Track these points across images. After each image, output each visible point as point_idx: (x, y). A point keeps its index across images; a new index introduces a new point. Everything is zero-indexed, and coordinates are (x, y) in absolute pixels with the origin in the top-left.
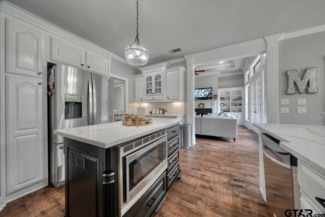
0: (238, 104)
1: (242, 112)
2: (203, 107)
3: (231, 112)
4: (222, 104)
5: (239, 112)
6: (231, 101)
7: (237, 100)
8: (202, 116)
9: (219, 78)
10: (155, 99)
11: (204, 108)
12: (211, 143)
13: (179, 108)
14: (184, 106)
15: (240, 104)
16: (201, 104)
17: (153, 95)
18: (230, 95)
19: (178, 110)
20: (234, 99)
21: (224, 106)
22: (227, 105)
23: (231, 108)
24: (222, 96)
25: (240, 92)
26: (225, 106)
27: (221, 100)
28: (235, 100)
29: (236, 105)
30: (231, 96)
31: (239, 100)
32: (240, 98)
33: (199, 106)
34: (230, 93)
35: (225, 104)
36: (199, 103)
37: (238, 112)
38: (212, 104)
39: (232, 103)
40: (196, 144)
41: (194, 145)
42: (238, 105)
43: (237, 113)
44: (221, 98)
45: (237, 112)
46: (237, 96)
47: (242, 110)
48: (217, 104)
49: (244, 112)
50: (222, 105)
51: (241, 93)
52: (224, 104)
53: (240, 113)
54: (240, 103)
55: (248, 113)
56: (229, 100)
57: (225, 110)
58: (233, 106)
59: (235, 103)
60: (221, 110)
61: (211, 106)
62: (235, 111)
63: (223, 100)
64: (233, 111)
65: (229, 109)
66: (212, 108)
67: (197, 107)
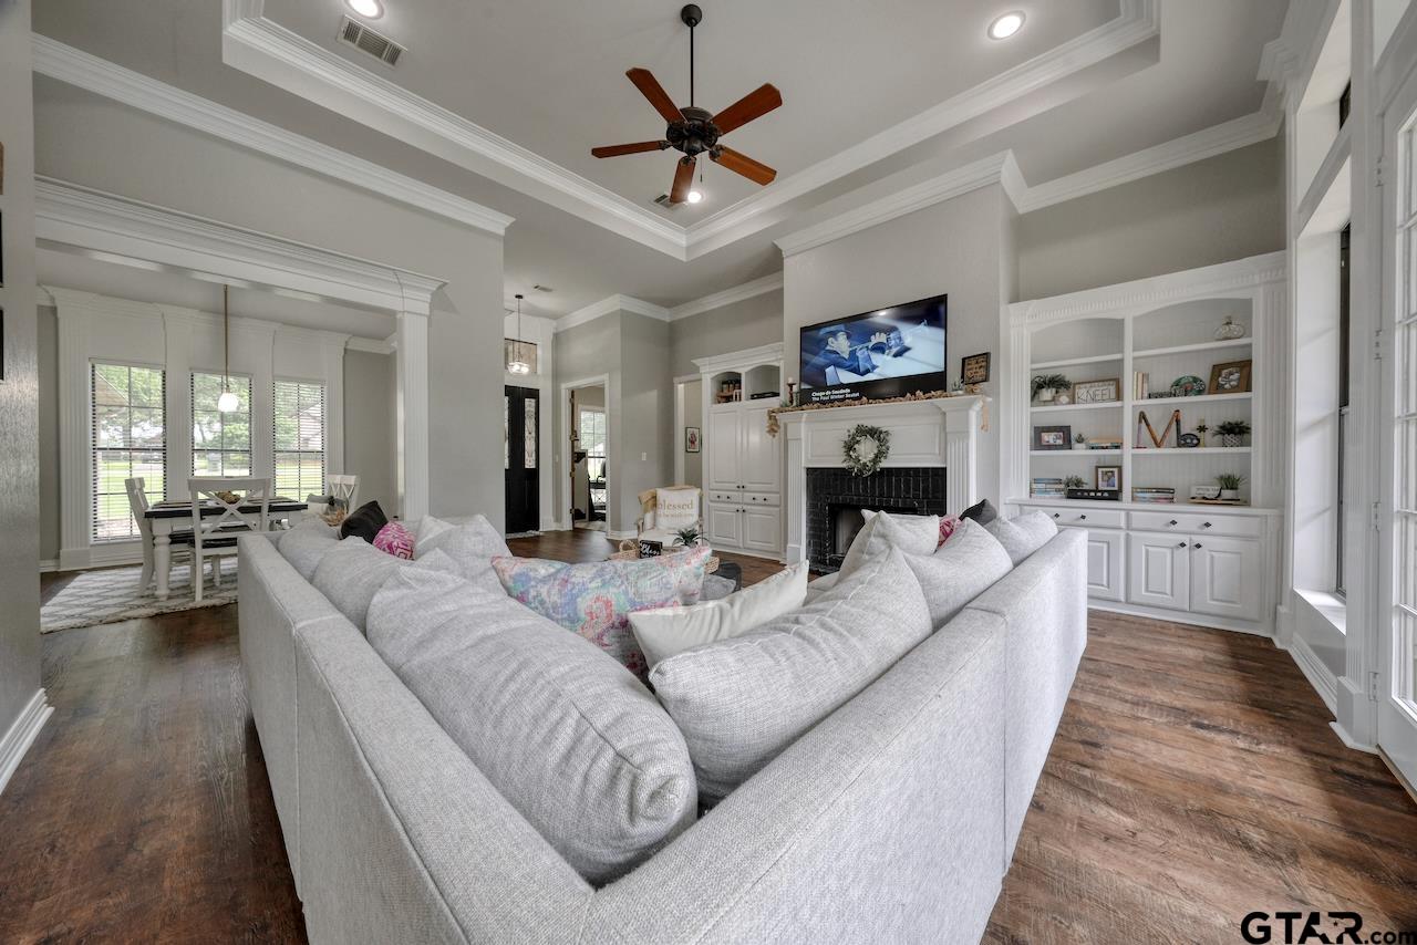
0: (1213, 423)
1: (1246, 503)
2: (878, 457)
3: (1127, 501)
4: (1048, 430)
5: (1215, 500)
6: (1131, 402)
7: (1200, 392)
11: (884, 464)
15: (1236, 431)
16: (861, 432)
18: (1119, 353)
20: (1163, 380)
21: (1067, 444)
22: (1093, 442)
23: (1134, 461)
24: (1051, 367)
25: (1234, 316)
26: (1079, 450)
27: (1035, 402)
28: (1172, 395)
29: (1185, 440)
30: (1129, 355)
31: (1219, 389)
32: (1235, 373)
33: (850, 447)
34: (1120, 336)
35: (1074, 435)
36: (852, 426)
37: (1205, 501)
38: (947, 434)
39: (1143, 417)
42: (1203, 436)
43: (1190, 517)
44: (1038, 386)
45: (1193, 500)
46: (1199, 352)
47: (1258, 485)
48: (990, 428)
49: (1280, 502)
50: (1048, 438)
51: (1248, 316)
52: (1065, 431)
53: (1224, 519)
54: (1232, 416)
55: (1329, 519)
56: (1113, 395)
57: (1079, 482)
58: (1158, 445)
59: (1178, 422)
60: (1040, 486)
61: (937, 451)
62: (1170, 496)
63: (1054, 399)
64: (1159, 490)
65: (1116, 470)
66: (946, 462)
67: (836, 461)
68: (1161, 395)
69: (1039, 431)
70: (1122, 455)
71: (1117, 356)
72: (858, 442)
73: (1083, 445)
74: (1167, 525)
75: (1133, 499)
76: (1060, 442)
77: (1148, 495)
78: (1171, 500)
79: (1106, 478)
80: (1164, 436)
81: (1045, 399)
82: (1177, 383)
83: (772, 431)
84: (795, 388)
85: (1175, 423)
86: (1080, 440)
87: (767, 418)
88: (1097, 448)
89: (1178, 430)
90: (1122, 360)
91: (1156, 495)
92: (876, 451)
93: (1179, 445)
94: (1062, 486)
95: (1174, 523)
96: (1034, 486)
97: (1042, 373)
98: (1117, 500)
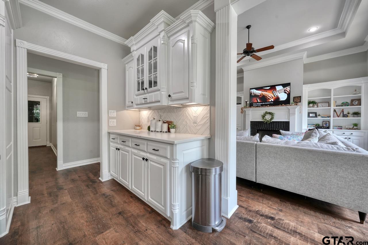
0: (351, 112)
1: (360, 129)
2: (271, 119)
4: (312, 113)
5: (352, 129)
6: (333, 107)
7: (348, 105)
8: (261, 141)
9: (304, 65)
10: (148, 102)
11: (273, 120)
12: (281, 216)
13: (198, 121)
14: (209, 115)
15: (357, 114)
16: (267, 113)
17: (145, 94)
18: (330, 96)
19: (195, 125)
20: (340, 102)
21: (316, 116)
22: (322, 116)
23: (332, 120)
24: (312, 99)
25: (357, 89)
26: (319, 118)
27: (309, 107)
28: (342, 106)
29: (344, 116)
30: (332, 97)
31: (353, 105)
32: (356, 101)
33: (263, 117)
34: (330, 93)
35: (318, 114)
36: (264, 111)
37: (350, 129)
38: (289, 113)
39: (335, 111)
40: (235, 215)
41: (229, 216)
42: (349, 115)
43: (347, 132)
44: (309, 103)
45: (347, 129)
46: (348, 97)
47: (362, 126)
48: (301, 113)
50: (311, 115)
51: (360, 89)
52: (316, 113)
53: (355, 133)
54: (356, 111)
56: (328, 106)
57: (319, 125)
58: (338, 117)
59: (343, 112)
60: (309, 126)
61: (287, 118)
62: (341, 128)
63: (313, 106)
64: (339, 127)
65: (328, 122)
66: (289, 120)
67: (260, 119)
68: (339, 106)
69: (309, 113)
70: (330, 119)
71: (330, 97)
72: (266, 115)
73: (320, 117)
74: (342, 134)
75: (333, 129)
76: (314, 116)
77: (336, 128)
78: (341, 129)
79: (325, 124)
80: (340, 115)
81: (311, 106)
82: (343, 103)
83: (242, 112)
84: (248, 103)
85: (342, 112)
86: (319, 115)
87: (241, 109)
88: (324, 117)
89: (343, 114)
90: (330, 98)
91: (338, 128)
92: (271, 118)
93: (343, 117)
94: (315, 126)
95: (344, 133)
96: (308, 126)
97: (310, 100)
98: (329, 129)
